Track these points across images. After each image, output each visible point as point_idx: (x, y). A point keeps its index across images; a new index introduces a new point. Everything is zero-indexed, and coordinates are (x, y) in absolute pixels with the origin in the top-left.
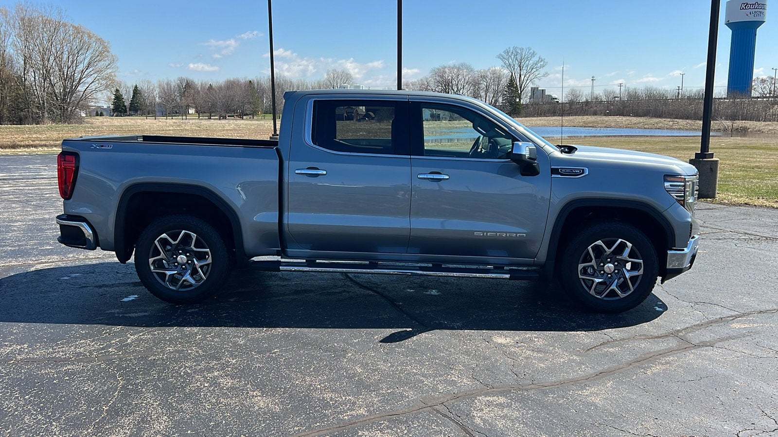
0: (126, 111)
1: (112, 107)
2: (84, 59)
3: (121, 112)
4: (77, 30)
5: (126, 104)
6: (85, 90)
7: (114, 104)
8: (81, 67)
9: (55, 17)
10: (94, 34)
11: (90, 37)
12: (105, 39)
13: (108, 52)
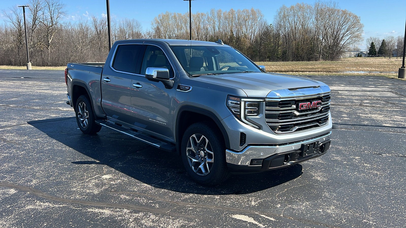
0: (375, 54)
1: (368, 52)
2: (346, 27)
3: (372, 55)
4: (344, 13)
5: (377, 50)
6: (344, 44)
7: (370, 50)
8: (343, 32)
9: (332, 6)
10: (352, 14)
11: (350, 15)
12: (358, 16)
13: (359, 22)
